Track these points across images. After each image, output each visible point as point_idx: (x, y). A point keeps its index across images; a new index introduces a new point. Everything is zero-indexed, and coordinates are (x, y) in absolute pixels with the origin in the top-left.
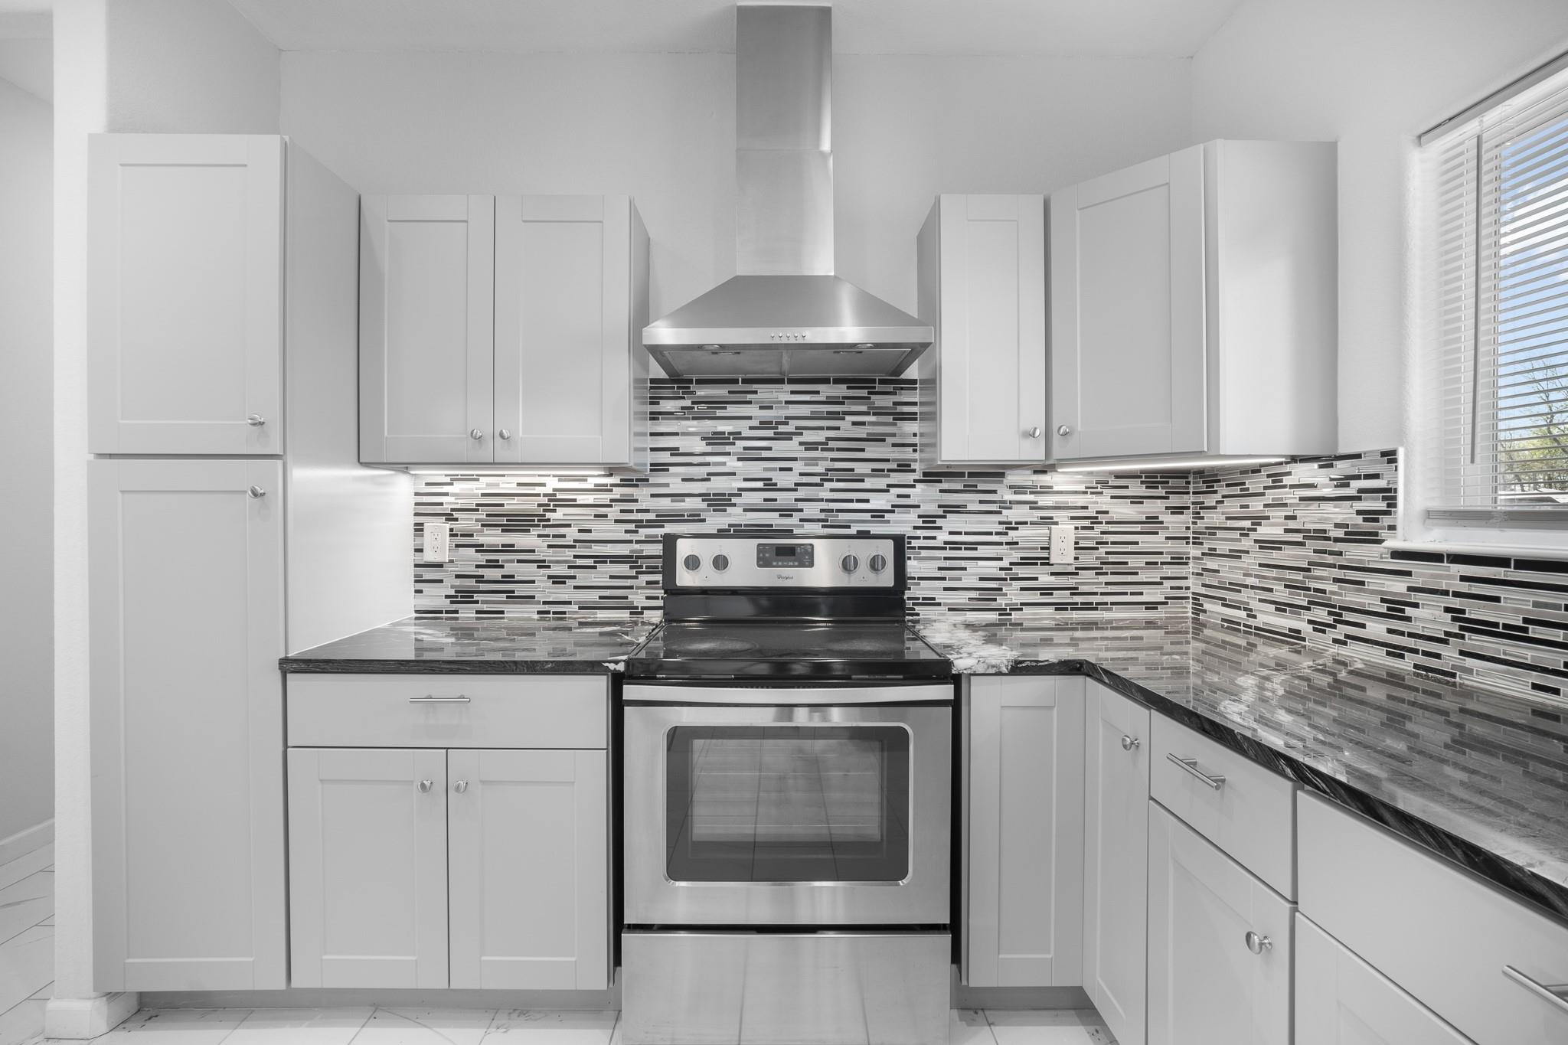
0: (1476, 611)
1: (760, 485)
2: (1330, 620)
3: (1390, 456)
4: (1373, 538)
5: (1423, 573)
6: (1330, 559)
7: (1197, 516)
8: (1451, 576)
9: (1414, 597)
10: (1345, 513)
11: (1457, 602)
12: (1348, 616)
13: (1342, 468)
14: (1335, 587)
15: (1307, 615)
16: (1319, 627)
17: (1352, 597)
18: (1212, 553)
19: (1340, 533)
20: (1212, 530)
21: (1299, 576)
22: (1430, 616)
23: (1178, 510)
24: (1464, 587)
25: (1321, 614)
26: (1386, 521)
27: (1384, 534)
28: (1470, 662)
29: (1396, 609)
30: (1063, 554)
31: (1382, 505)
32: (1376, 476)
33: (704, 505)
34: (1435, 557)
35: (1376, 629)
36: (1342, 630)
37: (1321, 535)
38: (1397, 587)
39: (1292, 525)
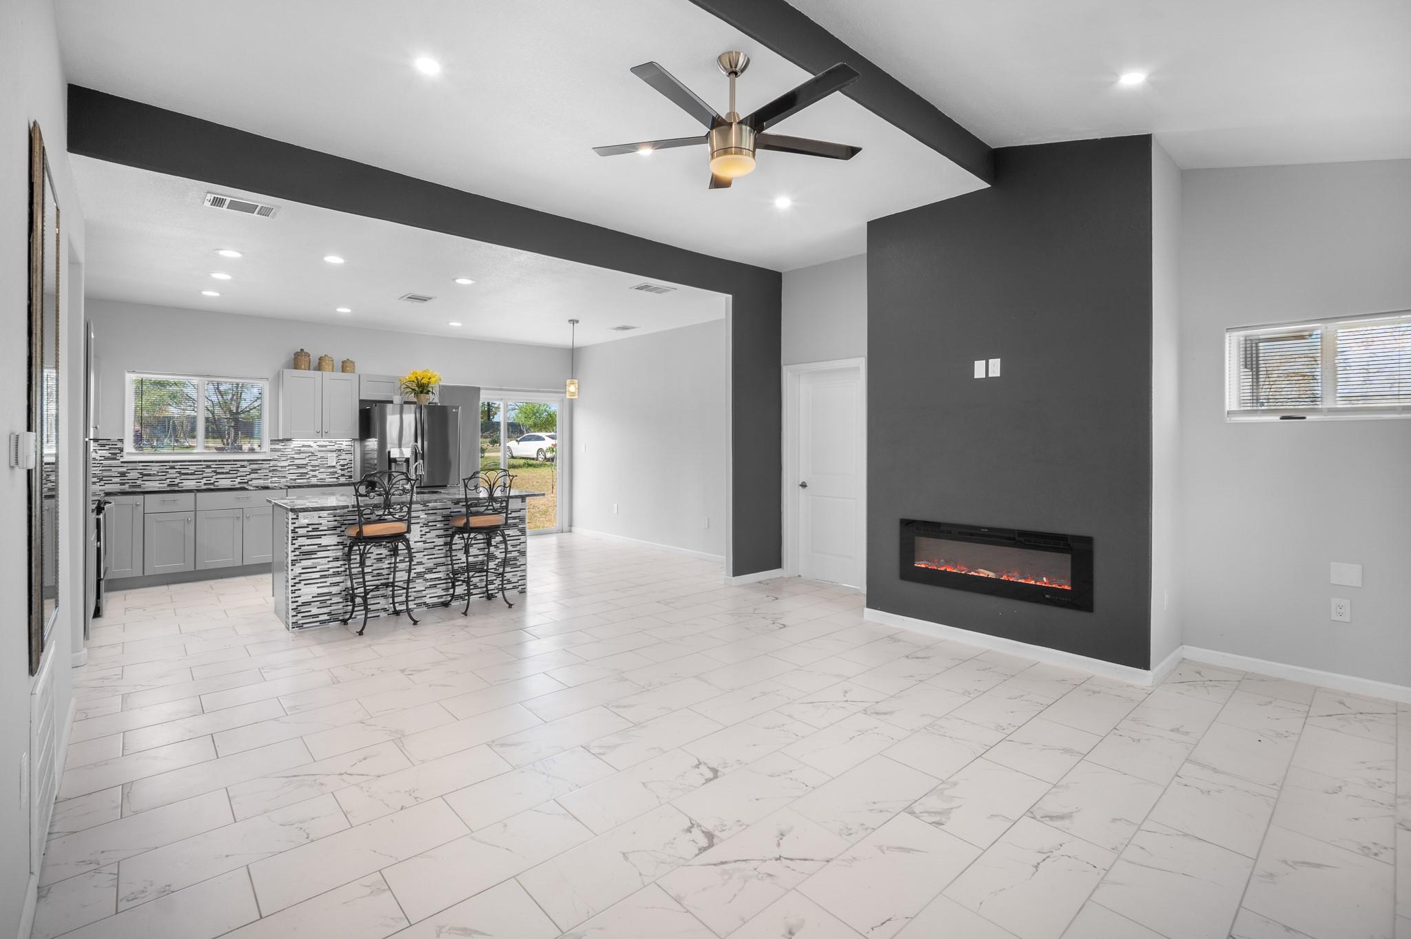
2: (98, 480)
3: (121, 440)
4: (115, 459)
5: (131, 466)
8: (140, 466)
9: (129, 471)
11: (141, 471)
12: (104, 479)
13: (101, 442)
14: (100, 472)
22: (133, 475)
24: (143, 468)
26: (119, 455)
27: (118, 458)
28: (145, 482)
29: (123, 474)
31: (119, 452)
32: (116, 445)
34: (135, 462)
35: (117, 480)
36: (102, 483)
38: (123, 470)
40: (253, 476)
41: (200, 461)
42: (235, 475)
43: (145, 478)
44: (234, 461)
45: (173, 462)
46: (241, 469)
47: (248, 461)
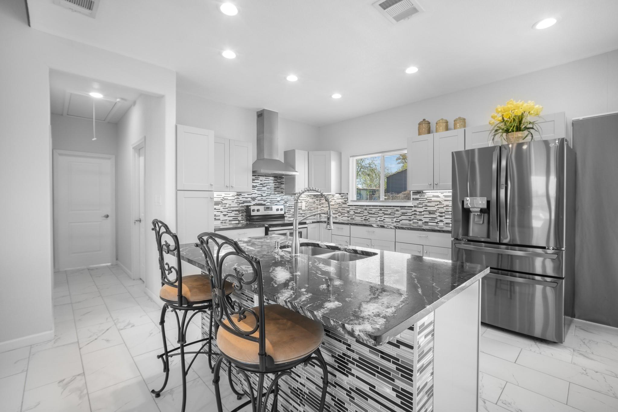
0: (356, 211)
1: (260, 196)
3: (348, 194)
4: (346, 204)
5: (351, 207)
6: (341, 207)
7: (320, 201)
8: (353, 208)
9: (350, 210)
10: (343, 201)
11: (354, 211)
12: (343, 214)
13: (342, 195)
14: (341, 210)
15: (338, 214)
16: (339, 216)
17: (343, 211)
18: (323, 207)
19: (342, 203)
20: (323, 203)
21: (336, 209)
22: (352, 212)
23: (317, 200)
24: (355, 209)
25: (339, 214)
26: (347, 201)
27: (347, 203)
28: (356, 217)
29: (348, 212)
30: (304, 208)
31: (347, 200)
32: (346, 196)
33: (251, 200)
34: (352, 206)
35: (346, 215)
37: (339, 203)
38: (348, 209)
39: (335, 202)
40: (403, 217)
41: (377, 206)
42: (393, 216)
43: (356, 215)
44: (393, 206)
45: (367, 206)
46: (397, 212)
47: (401, 207)
